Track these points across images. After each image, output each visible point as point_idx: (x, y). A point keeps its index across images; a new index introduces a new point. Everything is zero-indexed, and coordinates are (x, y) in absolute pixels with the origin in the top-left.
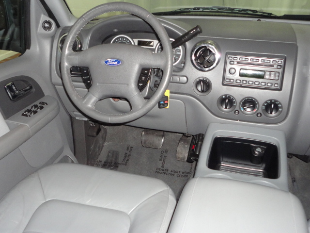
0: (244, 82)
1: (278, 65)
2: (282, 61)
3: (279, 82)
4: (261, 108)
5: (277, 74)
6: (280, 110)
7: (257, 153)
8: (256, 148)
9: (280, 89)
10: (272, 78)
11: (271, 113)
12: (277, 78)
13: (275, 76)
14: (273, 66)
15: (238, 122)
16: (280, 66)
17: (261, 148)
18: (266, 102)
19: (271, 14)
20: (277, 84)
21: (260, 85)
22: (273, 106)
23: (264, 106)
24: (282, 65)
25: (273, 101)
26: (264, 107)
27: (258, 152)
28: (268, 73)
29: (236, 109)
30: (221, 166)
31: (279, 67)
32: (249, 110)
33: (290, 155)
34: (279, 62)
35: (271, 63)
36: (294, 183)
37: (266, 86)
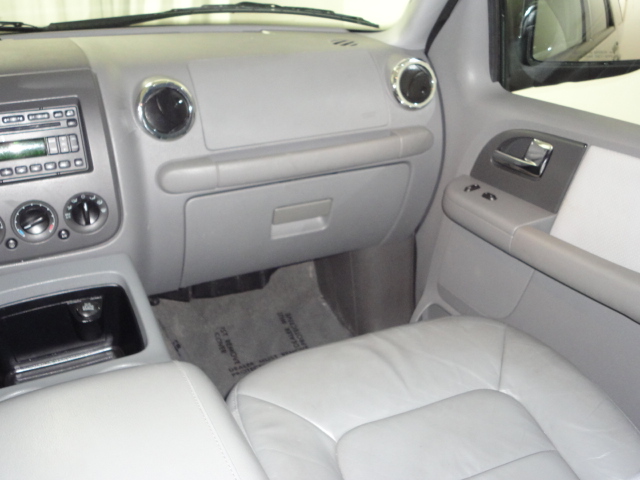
0: (7, 172)
1: (69, 121)
2: (74, 109)
3: (81, 154)
4: (62, 218)
5: (73, 139)
6: (103, 210)
7: (86, 315)
8: (81, 305)
9: (90, 169)
10: (65, 150)
11: (88, 223)
12: (75, 147)
13: (69, 144)
14: (59, 124)
15: (23, 263)
16: (74, 120)
17: (92, 302)
18: (69, 203)
19: (21, 24)
20: (81, 160)
21: (44, 171)
22: (86, 207)
23: (67, 211)
24: (76, 117)
25: (83, 197)
26: (68, 215)
27: (88, 312)
28: (52, 141)
29: (7, 237)
30: (18, 376)
31: (71, 123)
32: (37, 230)
33: (154, 299)
34: (68, 114)
35: (52, 118)
36: (180, 350)
37: (58, 170)
